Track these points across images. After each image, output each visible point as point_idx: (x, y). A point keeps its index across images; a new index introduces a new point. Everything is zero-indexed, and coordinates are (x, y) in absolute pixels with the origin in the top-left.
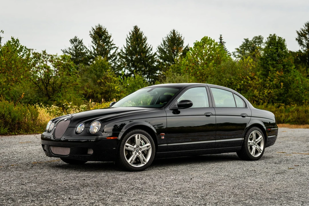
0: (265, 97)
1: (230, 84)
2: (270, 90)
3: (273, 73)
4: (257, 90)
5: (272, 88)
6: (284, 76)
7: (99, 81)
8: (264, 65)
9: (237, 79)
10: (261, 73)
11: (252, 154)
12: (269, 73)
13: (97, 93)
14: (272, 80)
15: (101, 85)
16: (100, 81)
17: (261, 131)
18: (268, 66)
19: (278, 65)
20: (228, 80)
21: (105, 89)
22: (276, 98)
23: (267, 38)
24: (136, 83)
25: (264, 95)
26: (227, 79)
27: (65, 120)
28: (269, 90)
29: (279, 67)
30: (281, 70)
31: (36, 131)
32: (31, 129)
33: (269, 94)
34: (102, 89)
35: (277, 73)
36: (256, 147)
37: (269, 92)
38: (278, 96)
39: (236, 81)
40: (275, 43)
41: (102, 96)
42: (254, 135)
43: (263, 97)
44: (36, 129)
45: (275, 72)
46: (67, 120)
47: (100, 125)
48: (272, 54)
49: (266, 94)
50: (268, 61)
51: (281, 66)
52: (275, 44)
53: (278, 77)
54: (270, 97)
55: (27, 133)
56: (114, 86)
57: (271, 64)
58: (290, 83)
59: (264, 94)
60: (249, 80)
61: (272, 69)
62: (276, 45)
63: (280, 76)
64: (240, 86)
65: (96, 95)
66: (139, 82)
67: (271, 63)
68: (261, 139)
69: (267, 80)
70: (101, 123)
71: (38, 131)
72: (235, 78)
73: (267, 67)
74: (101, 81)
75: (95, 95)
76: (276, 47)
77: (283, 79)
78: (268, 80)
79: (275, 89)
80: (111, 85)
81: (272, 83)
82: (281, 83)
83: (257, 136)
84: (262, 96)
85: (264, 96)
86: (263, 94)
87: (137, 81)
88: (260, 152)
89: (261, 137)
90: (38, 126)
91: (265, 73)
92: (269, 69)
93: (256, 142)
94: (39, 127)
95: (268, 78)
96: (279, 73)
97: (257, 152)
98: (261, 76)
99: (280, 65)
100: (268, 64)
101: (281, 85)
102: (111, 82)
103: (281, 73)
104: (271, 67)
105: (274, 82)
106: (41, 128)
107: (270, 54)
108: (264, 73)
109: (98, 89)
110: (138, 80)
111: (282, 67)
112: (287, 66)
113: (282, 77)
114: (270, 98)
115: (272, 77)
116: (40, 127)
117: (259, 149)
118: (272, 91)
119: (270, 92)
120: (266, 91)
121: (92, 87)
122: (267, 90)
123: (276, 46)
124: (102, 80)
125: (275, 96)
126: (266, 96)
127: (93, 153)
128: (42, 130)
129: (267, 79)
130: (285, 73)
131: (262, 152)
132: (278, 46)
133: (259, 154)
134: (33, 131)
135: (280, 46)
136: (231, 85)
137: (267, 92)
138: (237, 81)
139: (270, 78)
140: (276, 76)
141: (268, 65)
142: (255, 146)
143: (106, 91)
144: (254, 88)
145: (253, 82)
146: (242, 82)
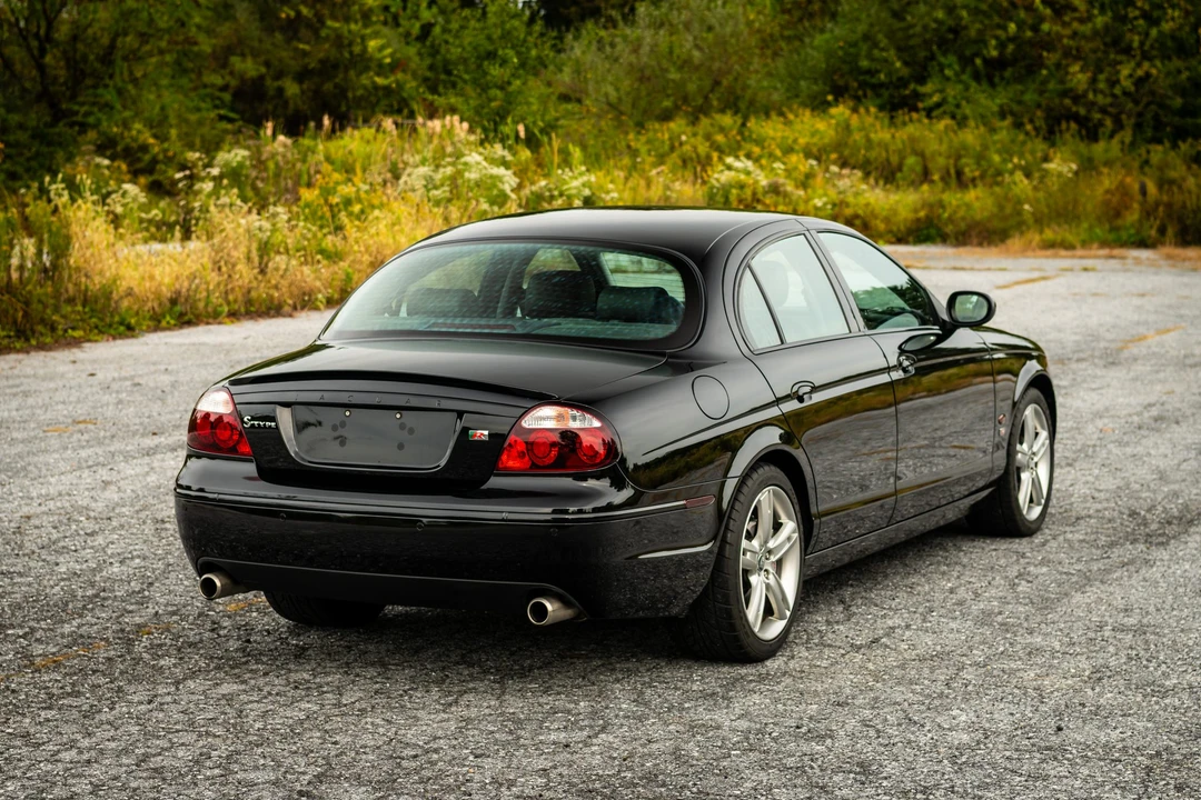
0: (1122, 99)
1: (951, 36)
2: (1146, 65)
4: (1081, 63)
5: (1154, 53)
7: (288, 16)
9: (984, 13)
13: (279, 75)
14: (1156, 14)
15: (296, 32)
16: (292, 14)
20: (940, 14)
21: (321, 55)
22: (1178, 102)
24: (489, 38)
25: (1117, 91)
26: (933, 7)
28: (1139, 65)
31: (66, 331)
32: (42, 321)
33: (1140, 82)
34: (305, 54)
37: (1140, 73)
38: (1183, 92)
39: (982, 22)
41: (305, 86)
43: (1109, 100)
44: (64, 317)
49: (1127, 84)
54: (1145, 100)
55: (27, 340)
56: (363, 38)
59: (1118, 81)
60: (1042, 19)
64: (1002, 45)
65: (276, 84)
66: (509, 33)
69: (1131, 15)
71: (73, 329)
72: (976, 8)
74: (299, 13)
75: (268, 82)
78: (1137, 13)
79: (1170, 59)
80: (350, 31)
81: (1159, 32)
84: (1107, 92)
85: (1114, 96)
86: (1113, 83)
87: (495, 25)
90: (71, 301)
94: (80, 308)
95: (1136, 8)
102: (347, 19)
105: (1167, 26)
106: (87, 309)
109: (284, 54)
110: (503, 23)
114: (1148, 104)
116: (84, 306)
118: (1154, 71)
119: (1148, 75)
120: (1125, 71)
121: (256, 44)
122: (1133, 64)
124: (305, 11)
125: (1170, 93)
126: (1125, 93)
128: (94, 320)
129: (1129, 9)
134: (53, 329)
136: (955, 40)
137: (1131, 76)
138: (987, 22)
139: (1147, 7)
143: (322, 62)
144: (1069, 54)
145: (1065, 25)
146: (1012, 27)
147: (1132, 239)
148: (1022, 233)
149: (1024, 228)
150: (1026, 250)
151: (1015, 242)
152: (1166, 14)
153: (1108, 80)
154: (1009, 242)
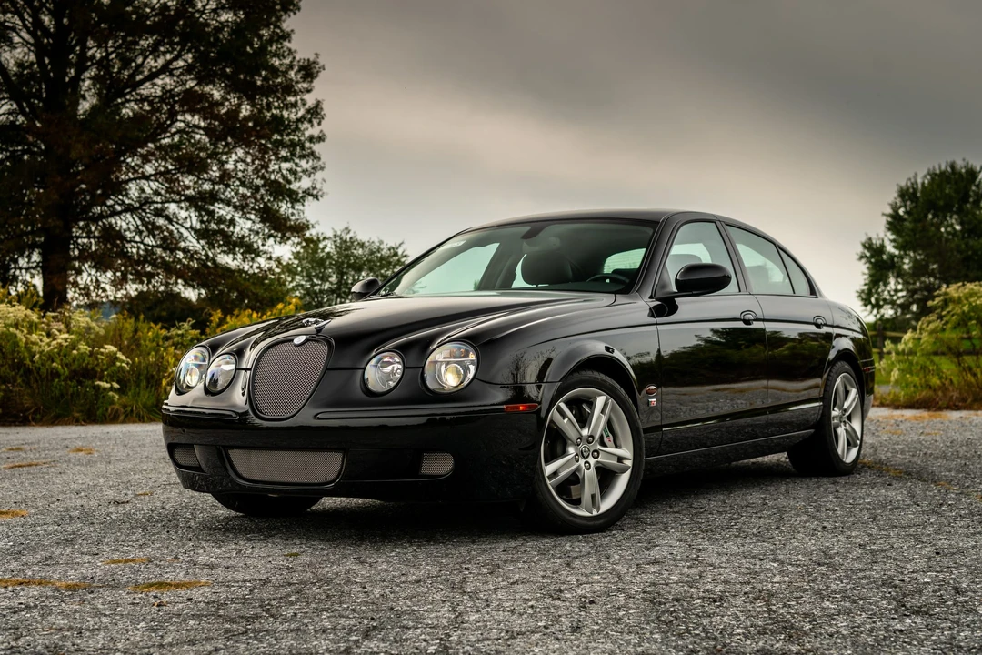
11: (840, 451)
17: (854, 375)
27: (298, 340)
36: (846, 430)
42: (841, 389)
46: (307, 341)
47: (472, 356)
68: (854, 400)
70: (474, 347)
83: (847, 393)
88: (855, 446)
89: (853, 392)
93: (845, 411)
97: (850, 445)
117: (853, 435)
127: (455, 470)
131: (859, 442)
133: (854, 451)
142: (842, 424)
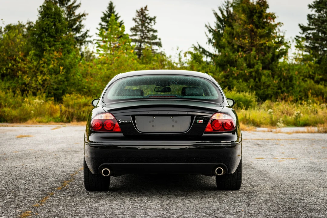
2: (45, 76)
3: (49, 54)
4: (27, 75)
5: (48, 73)
6: (64, 57)
8: (39, 42)
10: (33, 53)
12: (44, 54)
14: (49, 62)
18: (43, 44)
19: (55, 43)
22: (55, 87)
23: (40, 7)
25: (38, 83)
29: (58, 46)
30: (60, 50)
35: (54, 53)
37: (44, 78)
38: (57, 84)
40: (52, 13)
43: (35, 86)
45: (52, 52)
48: (49, 28)
49: (40, 81)
50: (43, 38)
51: (59, 45)
52: (51, 15)
53: (56, 58)
57: (47, 42)
58: (72, 68)
59: (38, 80)
60: (19, 62)
61: (48, 48)
62: (53, 16)
63: (59, 58)
64: (7, 69)
67: (48, 40)
73: (41, 45)
76: (52, 20)
77: (63, 61)
79: (52, 75)
82: (61, 67)
84: (35, 83)
86: (37, 81)
91: (39, 52)
92: (44, 49)
95: (42, 61)
96: (57, 54)
98: (33, 57)
99: (59, 43)
100: (43, 40)
101: (60, 69)
103: (60, 54)
104: (47, 46)
105: (51, 66)
107: (46, 28)
108: (37, 53)
111: (61, 45)
112: (67, 45)
113: (61, 59)
115: (49, 58)
118: (48, 78)
119: (46, 80)
120: (40, 78)
122: (42, 76)
123: (52, 18)
125: (53, 84)
126: (40, 84)
130: (65, 55)
132: (55, 18)
135: (58, 18)
137: (41, 79)
139: (46, 61)
140: (54, 58)
141: (44, 42)
144: (24, 73)
145: (25, 64)
146: (10, 65)
147: (60, 121)
148: (31, 119)
149: (32, 118)
150: (34, 123)
151: (30, 121)
152: (51, 63)
153: (35, 80)
154: (28, 121)
